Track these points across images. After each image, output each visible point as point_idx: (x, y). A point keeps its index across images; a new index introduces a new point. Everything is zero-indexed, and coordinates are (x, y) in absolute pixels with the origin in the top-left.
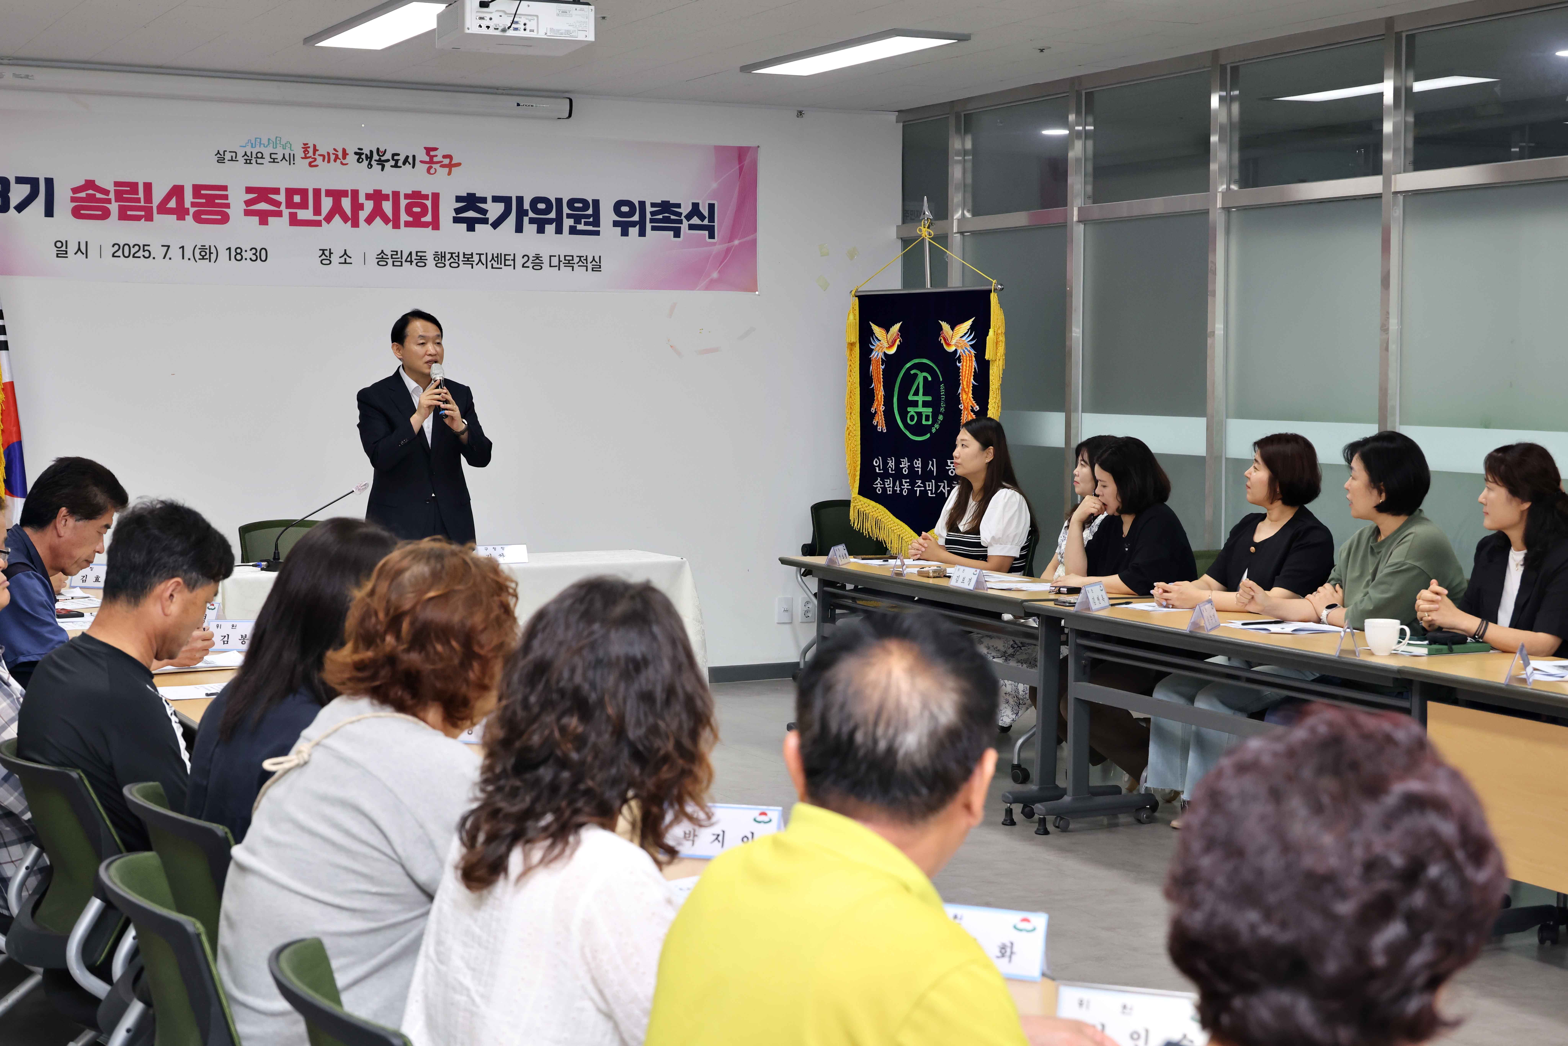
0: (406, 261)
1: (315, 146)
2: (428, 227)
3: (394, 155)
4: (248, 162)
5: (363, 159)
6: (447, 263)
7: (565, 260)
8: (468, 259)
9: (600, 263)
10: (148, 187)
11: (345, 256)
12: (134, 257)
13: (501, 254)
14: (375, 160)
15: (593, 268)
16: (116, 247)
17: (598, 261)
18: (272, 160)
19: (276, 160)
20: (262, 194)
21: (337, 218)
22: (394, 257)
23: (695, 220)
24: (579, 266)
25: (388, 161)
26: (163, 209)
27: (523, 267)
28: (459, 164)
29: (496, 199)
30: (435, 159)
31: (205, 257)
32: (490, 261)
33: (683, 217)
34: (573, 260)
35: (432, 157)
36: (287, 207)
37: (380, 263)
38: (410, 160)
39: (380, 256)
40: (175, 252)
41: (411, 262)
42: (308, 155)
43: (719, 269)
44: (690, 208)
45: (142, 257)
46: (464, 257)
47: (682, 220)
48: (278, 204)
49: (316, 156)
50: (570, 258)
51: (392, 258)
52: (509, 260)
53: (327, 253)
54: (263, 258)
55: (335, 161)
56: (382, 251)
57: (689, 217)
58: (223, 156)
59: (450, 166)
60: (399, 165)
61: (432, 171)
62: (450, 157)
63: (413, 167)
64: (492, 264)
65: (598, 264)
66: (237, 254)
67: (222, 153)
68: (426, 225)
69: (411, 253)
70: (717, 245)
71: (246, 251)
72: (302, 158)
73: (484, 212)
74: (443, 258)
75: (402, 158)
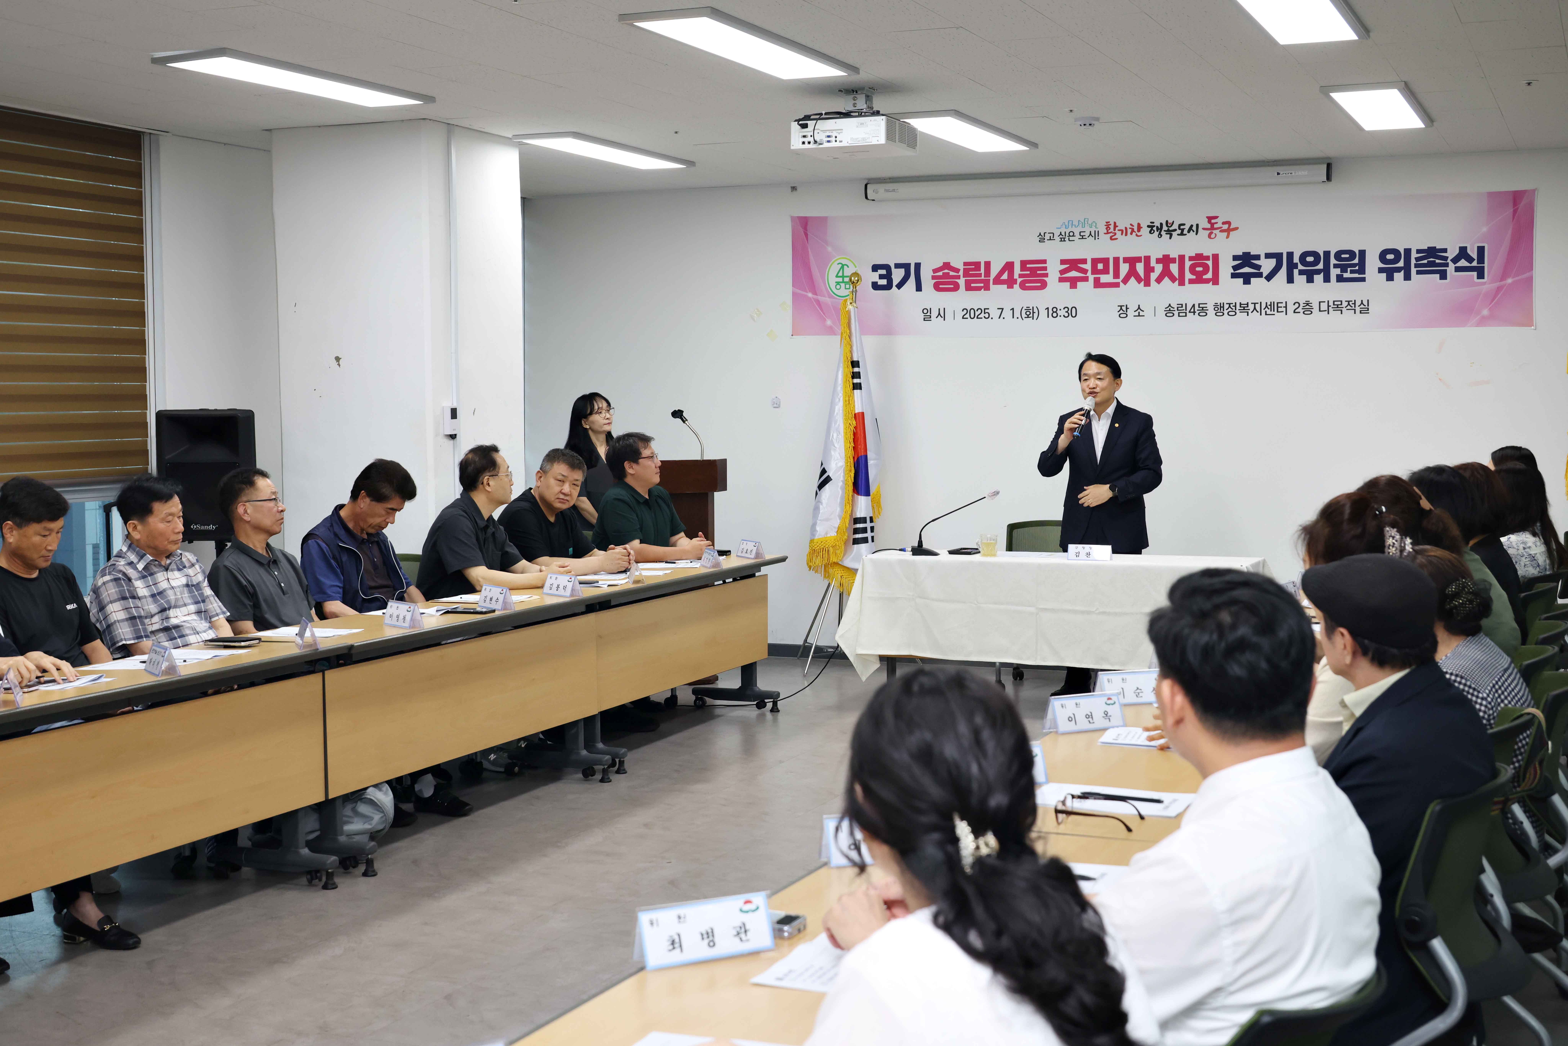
0: (1190, 312)
1: (1115, 223)
2: (1208, 283)
3: (1180, 225)
4: (1063, 240)
5: (1154, 231)
6: (1226, 312)
7: (1334, 305)
8: (1244, 308)
9: (1368, 306)
10: (988, 264)
11: (1139, 310)
12: (977, 318)
13: (1274, 302)
14: (1164, 231)
15: (1361, 311)
16: (965, 311)
17: (1366, 304)
18: (1081, 237)
19: (1084, 237)
20: (1073, 264)
21: (1133, 280)
22: (1179, 309)
23: (1463, 263)
24: (1347, 309)
25: (1175, 230)
26: (998, 281)
27: (1294, 312)
28: (1236, 229)
29: (1268, 256)
30: (1216, 226)
31: (1029, 316)
32: (1264, 309)
33: (1449, 261)
34: (1341, 304)
35: (1212, 225)
36: (1092, 274)
37: (1168, 315)
38: (1194, 228)
39: (1168, 309)
40: (1007, 313)
41: (1194, 312)
42: (1109, 231)
43: (1491, 306)
44: (1457, 252)
45: (983, 318)
46: (1240, 307)
47: (1448, 263)
48: (1085, 271)
49: (1116, 231)
50: (1340, 303)
51: (1178, 310)
52: (1281, 307)
53: (1124, 308)
54: (1074, 314)
55: (1131, 234)
56: (1170, 304)
57: (1455, 260)
58: (1043, 237)
59: (1229, 231)
60: (1184, 233)
61: (1213, 236)
62: (1229, 223)
63: (1197, 234)
64: (1266, 312)
65: (1367, 307)
66: (1053, 312)
67: (1042, 234)
68: (1207, 281)
69: (1194, 306)
70: (1488, 284)
71: (1060, 310)
72: (1105, 233)
73: (1258, 267)
74: (1222, 308)
75: (1187, 227)
